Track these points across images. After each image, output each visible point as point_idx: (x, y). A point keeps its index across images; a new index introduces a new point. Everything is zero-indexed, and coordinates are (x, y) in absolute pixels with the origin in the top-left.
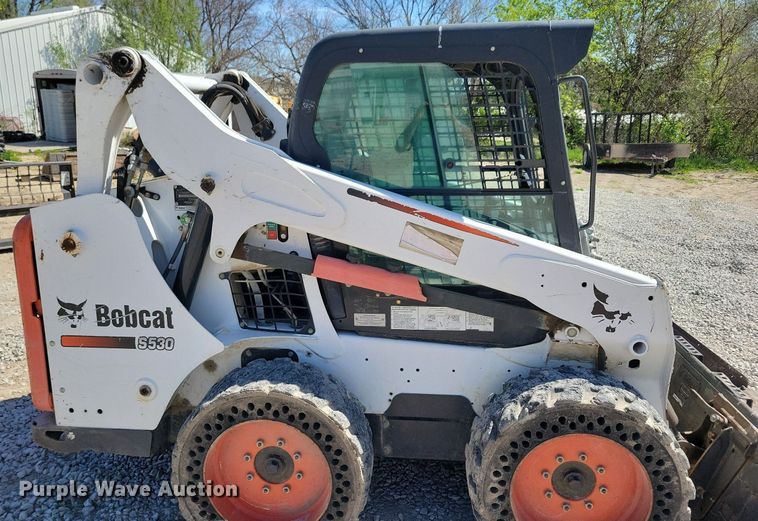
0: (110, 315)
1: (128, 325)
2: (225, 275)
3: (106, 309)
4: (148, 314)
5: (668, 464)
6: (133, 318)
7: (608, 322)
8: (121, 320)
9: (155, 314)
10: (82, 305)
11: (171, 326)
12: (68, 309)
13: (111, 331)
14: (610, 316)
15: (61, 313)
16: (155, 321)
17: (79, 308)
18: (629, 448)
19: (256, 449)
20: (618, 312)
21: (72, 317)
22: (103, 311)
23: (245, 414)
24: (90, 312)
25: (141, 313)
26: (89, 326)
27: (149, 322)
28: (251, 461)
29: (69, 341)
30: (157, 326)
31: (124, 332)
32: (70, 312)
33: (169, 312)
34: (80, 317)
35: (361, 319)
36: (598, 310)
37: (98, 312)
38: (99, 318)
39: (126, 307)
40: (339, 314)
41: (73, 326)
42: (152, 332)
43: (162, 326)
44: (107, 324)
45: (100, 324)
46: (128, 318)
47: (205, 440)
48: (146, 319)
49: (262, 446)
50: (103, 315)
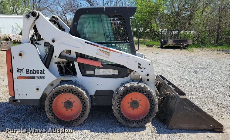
0: (29, 71)
1: (34, 74)
2: (56, 63)
3: (29, 70)
4: (39, 71)
5: (152, 98)
6: (35, 72)
7: (141, 70)
8: (32, 73)
9: (40, 71)
10: (23, 69)
11: (44, 74)
12: (19, 70)
13: (30, 75)
14: (142, 68)
15: (18, 71)
16: (40, 72)
17: (22, 70)
18: (144, 95)
19: (64, 101)
20: (143, 68)
21: (20, 72)
22: (28, 70)
23: (62, 91)
24: (25, 71)
25: (37, 71)
26: (24, 74)
27: (39, 73)
28: (63, 104)
29: (19, 78)
30: (41, 74)
31: (33, 75)
32: (20, 71)
33: (44, 70)
34: (22, 72)
35: (88, 73)
36: (139, 67)
37: (27, 71)
38: (27, 72)
39: (34, 69)
40: (83, 71)
41: (20, 74)
42: (40, 75)
43: (42, 74)
44: (29, 73)
45: (27, 74)
46: (34, 72)
47: (53, 98)
48: (38, 72)
49: (66, 100)
50: (28, 71)
